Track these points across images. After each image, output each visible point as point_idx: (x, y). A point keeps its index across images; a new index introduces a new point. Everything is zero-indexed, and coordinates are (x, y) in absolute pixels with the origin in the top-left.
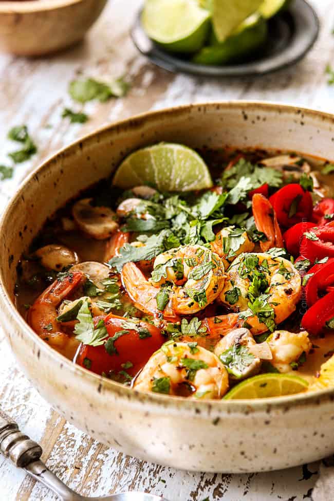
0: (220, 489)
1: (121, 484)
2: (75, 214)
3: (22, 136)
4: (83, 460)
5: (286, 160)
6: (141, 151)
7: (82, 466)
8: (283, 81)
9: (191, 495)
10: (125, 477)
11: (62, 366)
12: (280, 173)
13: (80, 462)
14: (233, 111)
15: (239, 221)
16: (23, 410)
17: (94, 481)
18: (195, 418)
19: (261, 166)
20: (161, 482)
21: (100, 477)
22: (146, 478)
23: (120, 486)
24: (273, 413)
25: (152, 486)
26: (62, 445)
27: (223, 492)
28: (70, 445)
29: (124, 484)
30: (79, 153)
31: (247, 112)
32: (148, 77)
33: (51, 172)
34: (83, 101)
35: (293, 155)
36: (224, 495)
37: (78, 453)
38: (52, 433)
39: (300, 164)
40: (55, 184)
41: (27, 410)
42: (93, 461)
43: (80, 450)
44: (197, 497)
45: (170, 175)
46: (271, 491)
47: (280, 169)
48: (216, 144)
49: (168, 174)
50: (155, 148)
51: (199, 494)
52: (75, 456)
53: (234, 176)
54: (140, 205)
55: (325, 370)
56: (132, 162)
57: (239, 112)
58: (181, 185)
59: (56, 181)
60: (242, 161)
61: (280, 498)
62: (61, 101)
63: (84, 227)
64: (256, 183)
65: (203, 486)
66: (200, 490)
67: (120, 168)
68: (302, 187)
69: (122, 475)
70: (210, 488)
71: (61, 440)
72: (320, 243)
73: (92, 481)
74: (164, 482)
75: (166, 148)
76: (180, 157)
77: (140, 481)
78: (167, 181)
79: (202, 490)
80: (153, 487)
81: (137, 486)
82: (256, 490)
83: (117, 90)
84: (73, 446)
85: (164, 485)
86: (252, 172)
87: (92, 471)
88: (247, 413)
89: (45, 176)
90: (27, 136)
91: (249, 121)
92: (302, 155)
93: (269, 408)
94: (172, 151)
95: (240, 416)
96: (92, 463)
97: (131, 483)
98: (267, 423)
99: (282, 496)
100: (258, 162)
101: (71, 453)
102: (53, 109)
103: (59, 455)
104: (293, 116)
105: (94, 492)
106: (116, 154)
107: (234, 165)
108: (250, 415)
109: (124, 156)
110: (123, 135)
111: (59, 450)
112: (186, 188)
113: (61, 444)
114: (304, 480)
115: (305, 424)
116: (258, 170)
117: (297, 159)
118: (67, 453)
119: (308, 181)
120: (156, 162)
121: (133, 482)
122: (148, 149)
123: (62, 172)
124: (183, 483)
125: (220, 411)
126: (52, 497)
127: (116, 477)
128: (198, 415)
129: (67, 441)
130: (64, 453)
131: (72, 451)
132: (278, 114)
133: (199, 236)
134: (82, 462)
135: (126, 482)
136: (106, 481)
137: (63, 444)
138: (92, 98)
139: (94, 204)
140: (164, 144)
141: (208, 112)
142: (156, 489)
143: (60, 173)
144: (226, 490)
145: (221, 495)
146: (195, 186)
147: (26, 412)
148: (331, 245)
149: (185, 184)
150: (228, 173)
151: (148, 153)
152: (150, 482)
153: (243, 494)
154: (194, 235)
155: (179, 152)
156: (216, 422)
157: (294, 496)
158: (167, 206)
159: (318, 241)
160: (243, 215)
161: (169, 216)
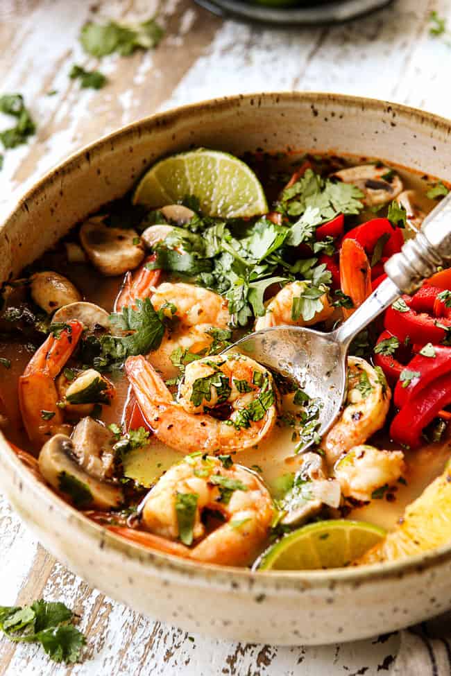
0: (267, 654)
1: (135, 641)
2: (83, 238)
3: (16, 108)
4: (85, 603)
5: (370, 173)
6: (171, 160)
7: (83, 613)
8: (371, 30)
9: (228, 661)
10: (140, 632)
11: (51, 508)
12: (361, 191)
13: (81, 606)
14: (297, 105)
15: (304, 269)
16: (7, 525)
17: (98, 636)
18: (230, 594)
19: (336, 180)
20: (188, 639)
21: (108, 629)
22: (168, 634)
23: (134, 644)
24: (338, 591)
25: (175, 646)
26: (58, 580)
27: (270, 657)
28: (68, 580)
29: (139, 641)
30: (85, 166)
31: (317, 107)
32: (188, 19)
33: (45, 197)
34: (98, 55)
35: (379, 165)
36: (271, 663)
37: (79, 592)
38: (45, 561)
39: (389, 178)
40: (52, 211)
41: (13, 525)
42: (98, 605)
43: (82, 588)
44: (235, 665)
45: (211, 195)
46: (335, 659)
47: (362, 186)
48: (275, 147)
49: (208, 193)
50: (190, 155)
51: (238, 660)
52: (75, 597)
53: (297, 198)
54: (172, 234)
55: (411, 515)
56: (159, 175)
57: (308, 105)
58: (224, 210)
59: (53, 206)
60: (309, 174)
61: (347, 669)
62: (69, 54)
63: (93, 257)
64: (327, 207)
65: (244, 648)
66: (239, 653)
67: (143, 182)
68: (390, 222)
69: (136, 628)
70: (253, 652)
71: (56, 572)
72: (412, 315)
73: (96, 636)
74: (192, 639)
75: (206, 158)
76: (226, 169)
77: (160, 637)
78: (206, 203)
79: (243, 654)
80: (177, 647)
81: (155, 645)
82: (315, 657)
83: (145, 41)
84: (72, 581)
85: (192, 644)
86: (322, 189)
87: (97, 621)
88: (303, 590)
89: (37, 203)
90: (22, 107)
91: (320, 118)
92: (392, 165)
93: (333, 584)
94: (213, 160)
95: (292, 593)
96: (96, 610)
97: (148, 640)
98: (330, 601)
99: (349, 668)
100: (332, 175)
101: (69, 593)
102: (59, 64)
103: (53, 595)
104: (380, 113)
105: (98, 652)
106: (137, 162)
107: (298, 180)
108: (307, 593)
109: (148, 166)
110: (146, 138)
111: (53, 587)
112: (232, 214)
113: (56, 578)
114: (380, 643)
115: (382, 601)
116: (330, 187)
117: (386, 171)
118: (64, 592)
119: (399, 212)
120: (191, 176)
121: (151, 639)
122: (180, 157)
123: (61, 193)
124: (217, 643)
125: (265, 585)
126: (43, 658)
127: (128, 630)
128: (235, 591)
129: (64, 574)
130: (61, 592)
131: (70, 589)
132: (360, 110)
133: (246, 301)
134: (84, 607)
135: (142, 639)
136: (114, 637)
137: (59, 578)
138: (113, 50)
139: (107, 223)
140: (203, 151)
141: (262, 105)
142: (181, 649)
143: (58, 194)
144: (274, 655)
145: (267, 662)
146: (244, 211)
147: (11, 528)
148: (426, 318)
149: (231, 207)
150: (289, 192)
151: (182, 162)
152: (174, 640)
153: (297, 661)
154: (239, 298)
155: (224, 163)
156: (260, 599)
157: (365, 666)
158: (209, 237)
159: (408, 312)
160: (308, 261)
161: (211, 254)
